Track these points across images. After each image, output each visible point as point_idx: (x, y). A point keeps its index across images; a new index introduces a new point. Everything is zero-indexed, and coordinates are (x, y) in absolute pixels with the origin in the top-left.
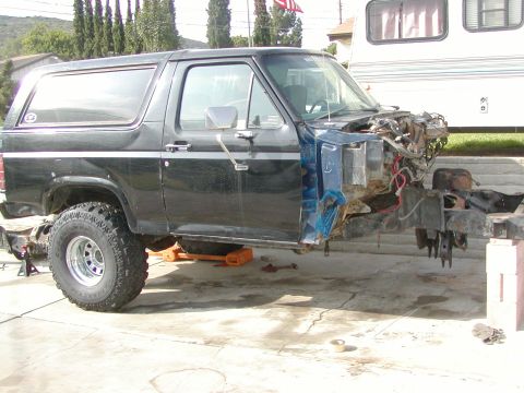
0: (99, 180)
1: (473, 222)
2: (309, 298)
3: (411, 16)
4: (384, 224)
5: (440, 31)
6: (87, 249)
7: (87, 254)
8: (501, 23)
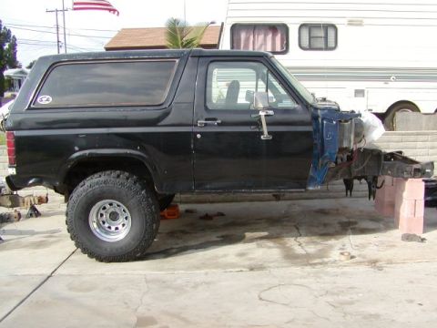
0: (128, 151)
1: (398, 169)
2: (266, 233)
3: (261, 37)
4: (339, 174)
5: (282, 47)
6: (102, 211)
7: (102, 215)
8: (323, 46)
